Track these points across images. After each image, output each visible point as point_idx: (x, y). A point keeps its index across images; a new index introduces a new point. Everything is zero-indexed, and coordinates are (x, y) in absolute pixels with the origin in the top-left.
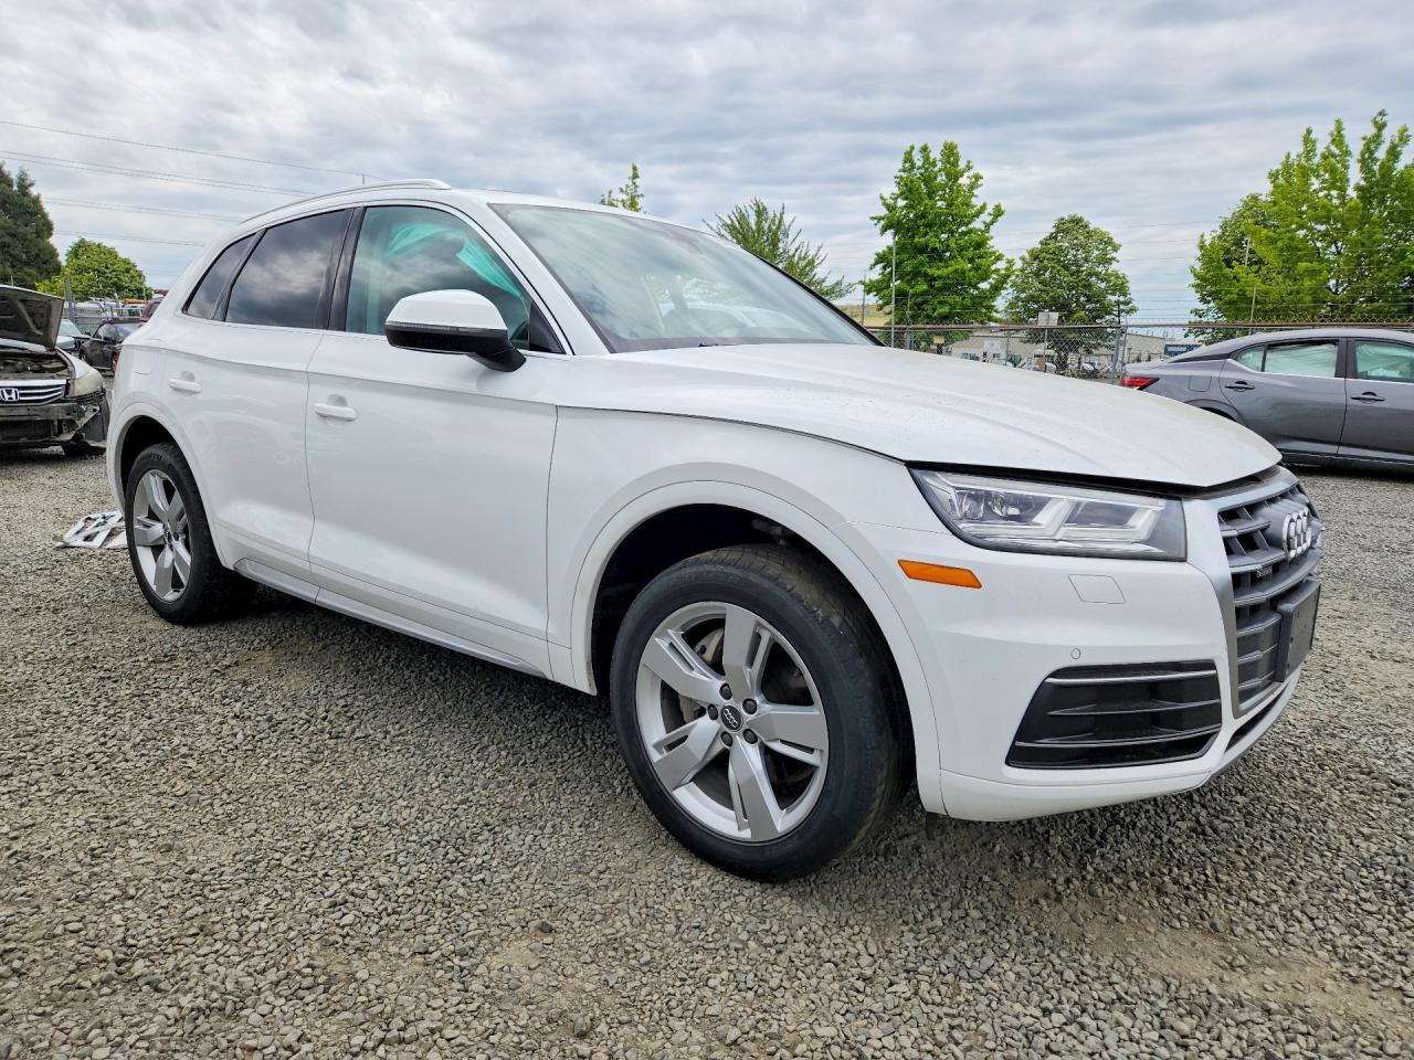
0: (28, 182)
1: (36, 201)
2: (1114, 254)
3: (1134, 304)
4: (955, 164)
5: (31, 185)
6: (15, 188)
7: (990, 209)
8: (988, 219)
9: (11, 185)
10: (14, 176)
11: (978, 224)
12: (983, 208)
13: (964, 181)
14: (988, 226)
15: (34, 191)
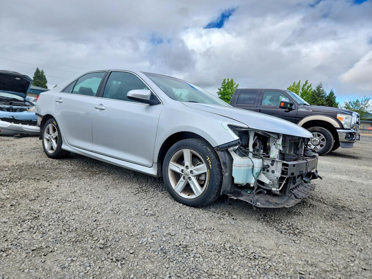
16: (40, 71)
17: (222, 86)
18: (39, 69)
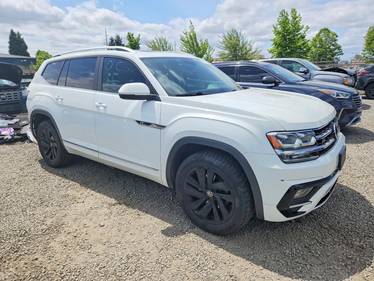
0: (20, 35)
1: (23, 39)
2: (336, 39)
3: (343, 52)
4: (295, 15)
5: (21, 35)
6: (17, 36)
7: (305, 27)
8: (305, 30)
9: (16, 36)
10: (16, 33)
11: (302, 31)
12: (303, 27)
13: (297, 19)
14: (305, 31)
15: (22, 37)
16: (15, 32)
17: (277, 23)
18: (14, 31)
